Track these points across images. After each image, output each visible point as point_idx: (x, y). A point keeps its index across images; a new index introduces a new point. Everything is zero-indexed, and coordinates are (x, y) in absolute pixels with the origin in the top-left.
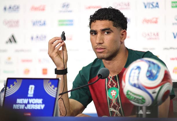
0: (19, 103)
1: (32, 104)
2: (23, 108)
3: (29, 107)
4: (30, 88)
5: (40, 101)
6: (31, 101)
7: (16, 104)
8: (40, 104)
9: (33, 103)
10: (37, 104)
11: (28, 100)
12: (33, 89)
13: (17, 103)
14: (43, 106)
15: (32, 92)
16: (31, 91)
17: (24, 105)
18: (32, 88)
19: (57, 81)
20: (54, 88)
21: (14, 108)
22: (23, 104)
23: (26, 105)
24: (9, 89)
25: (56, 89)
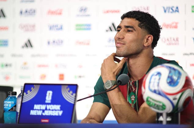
0: (37, 109)
1: (49, 110)
3: (47, 113)
4: (48, 94)
5: (58, 107)
6: (49, 107)
7: (33, 109)
8: (58, 110)
10: (55, 111)
11: (45, 106)
14: (61, 113)
15: (50, 98)
16: (49, 97)
18: (49, 93)
19: (75, 87)
20: (72, 94)
21: (31, 114)
22: (41, 110)
23: (43, 111)
24: (27, 95)
25: (74, 95)
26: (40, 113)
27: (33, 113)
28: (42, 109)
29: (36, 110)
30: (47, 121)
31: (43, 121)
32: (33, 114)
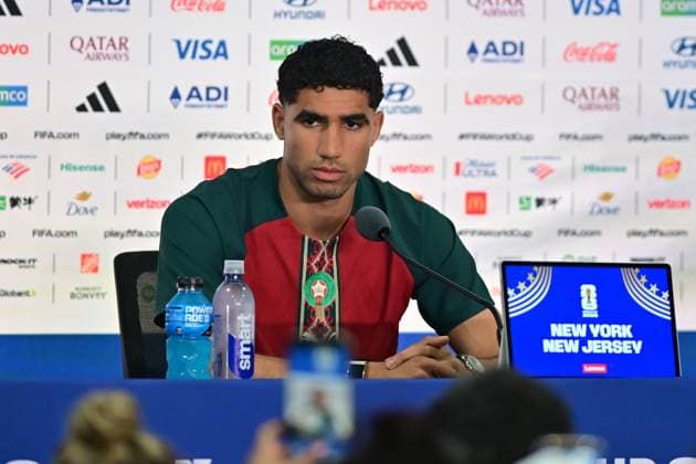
0: (559, 335)
1: (600, 338)
2: (576, 350)
3: (593, 347)
4: (583, 293)
5: (626, 330)
6: (596, 330)
7: (550, 338)
8: (627, 339)
9: (603, 334)
10: (618, 340)
11: (585, 326)
12: (593, 295)
13: (553, 335)
14: (638, 347)
15: (594, 305)
16: (589, 302)
17: (577, 342)
18: (588, 291)
19: (665, 270)
20: (659, 294)
21: (546, 350)
22: (573, 338)
23: (583, 342)
24: (517, 297)
25: (666, 295)
26: (573, 347)
27: (549, 346)
28: (576, 335)
29: (556, 338)
30: (601, 369)
31: (589, 369)
32: (552, 350)
